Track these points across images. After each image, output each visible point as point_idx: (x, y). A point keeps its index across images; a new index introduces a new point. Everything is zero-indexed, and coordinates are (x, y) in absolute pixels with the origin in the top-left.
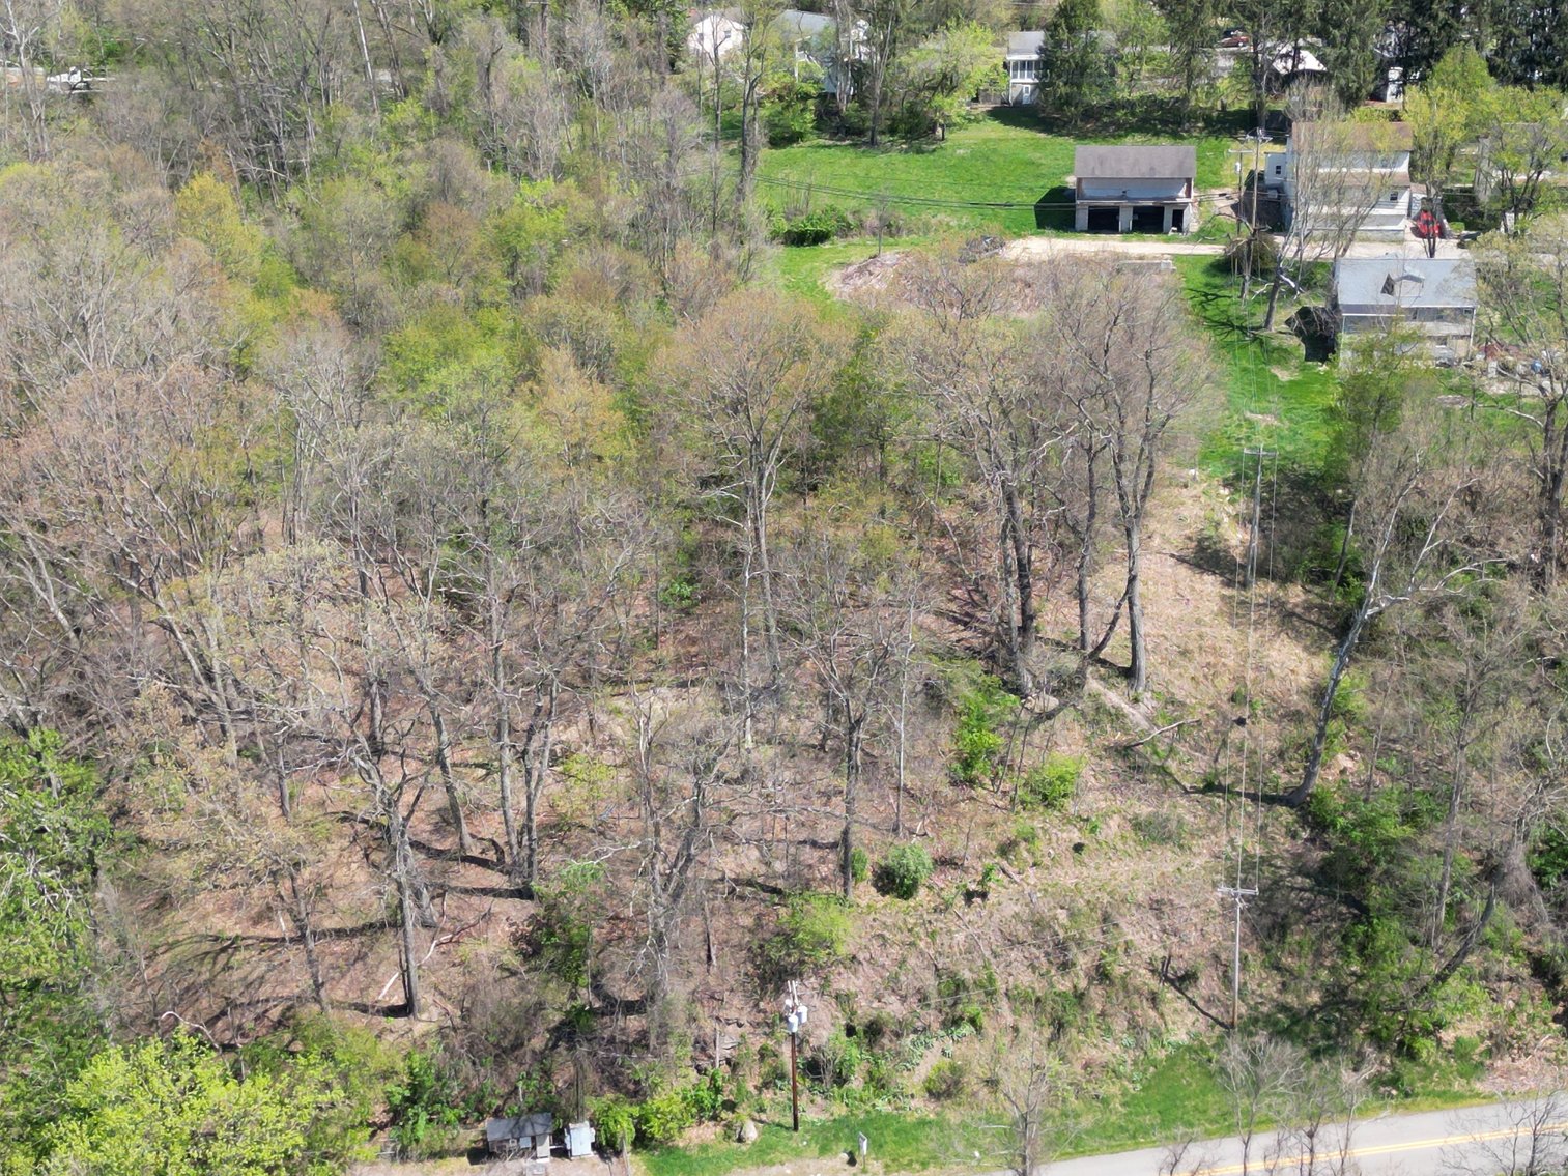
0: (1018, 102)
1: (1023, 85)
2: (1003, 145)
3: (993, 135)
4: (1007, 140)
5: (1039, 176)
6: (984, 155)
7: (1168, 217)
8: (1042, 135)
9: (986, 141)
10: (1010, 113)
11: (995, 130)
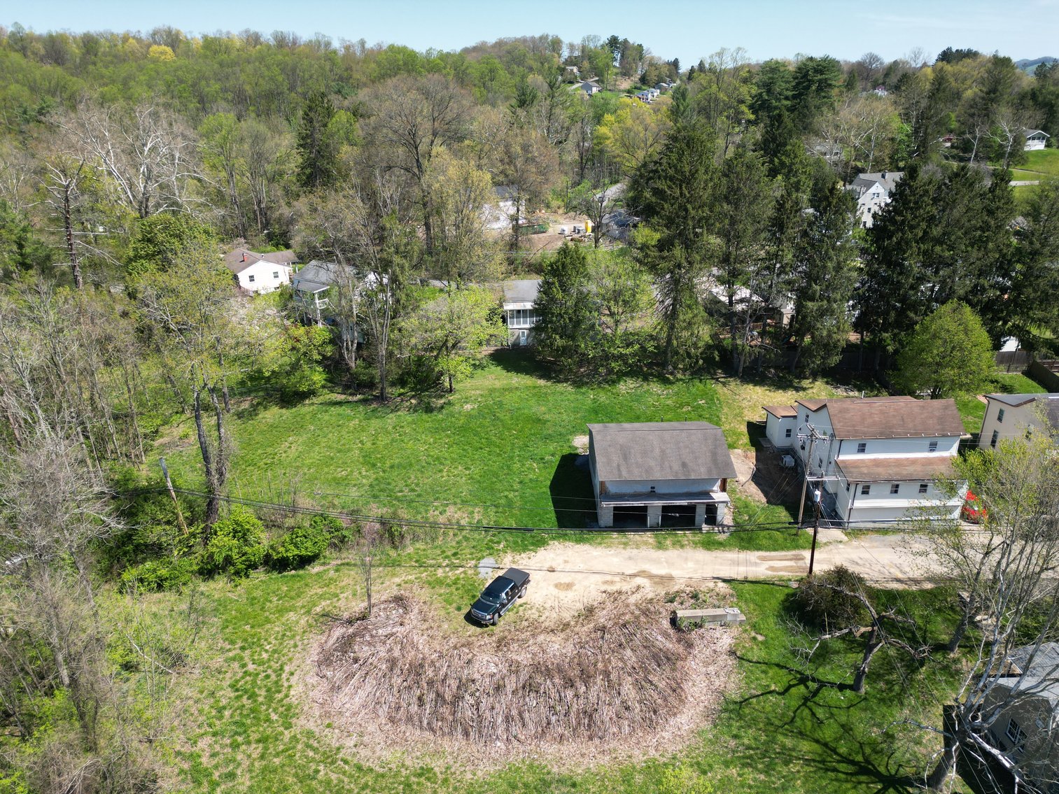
0: (516, 346)
1: (520, 329)
2: (508, 396)
3: (498, 384)
4: (510, 390)
5: (548, 438)
6: (490, 410)
7: (701, 514)
8: (542, 382)
9: (492, 391)
10: (510, 358)
11: (497, 377)
